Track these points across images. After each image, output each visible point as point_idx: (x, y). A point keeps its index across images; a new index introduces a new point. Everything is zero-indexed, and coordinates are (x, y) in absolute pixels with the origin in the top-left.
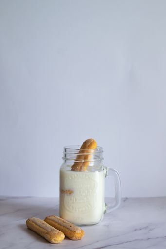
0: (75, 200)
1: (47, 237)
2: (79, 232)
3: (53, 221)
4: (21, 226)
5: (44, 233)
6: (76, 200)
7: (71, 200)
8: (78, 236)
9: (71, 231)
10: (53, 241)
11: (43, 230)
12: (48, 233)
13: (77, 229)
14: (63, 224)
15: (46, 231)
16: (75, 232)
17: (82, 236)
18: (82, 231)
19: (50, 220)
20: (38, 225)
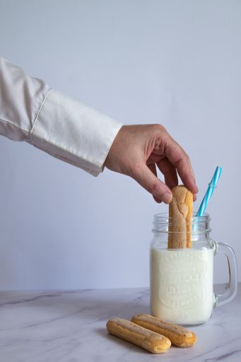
0: (174, 290)
1: (147, 345)
2: (189, 335)
3: (146, 322)
4: (100, 331)
5: (141, 339)
6: (176, 290)
7: (169, 290)
8: (189, 341)
9: (179, 334)
10: (156, 349)
11: (138, 335)
12: (147, 339)
13: (187, 331)
14: (163, 325)
15: (144, 337)
16: (185, 336)
17: (194, 341)
18: (193, 334)
19: (139, 320)
20: (128, 329)
